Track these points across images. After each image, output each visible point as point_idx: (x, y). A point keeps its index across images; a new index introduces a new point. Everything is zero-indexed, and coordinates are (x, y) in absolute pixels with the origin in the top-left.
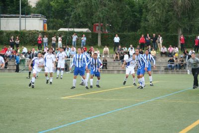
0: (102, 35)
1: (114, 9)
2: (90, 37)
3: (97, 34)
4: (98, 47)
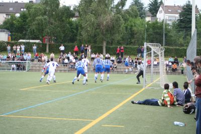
1: (58, 27)
2: (41, 46)
3: (46, 44)
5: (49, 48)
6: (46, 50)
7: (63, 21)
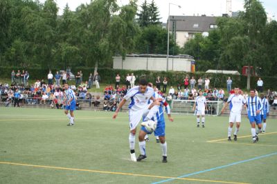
0: (252, 78)
1: (264, 52)
2: (239, 80)
3: (246, 77)
4: (247, 91)
5: (251, 82)
6: (246, 85)
7: (271, 43)
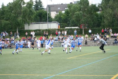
1: (89, 18)
2: (79, 30)
3: (82, 29)
4: (83, 35)
5: (84, 31)
6: (82, 33)
7: (92, 14)
